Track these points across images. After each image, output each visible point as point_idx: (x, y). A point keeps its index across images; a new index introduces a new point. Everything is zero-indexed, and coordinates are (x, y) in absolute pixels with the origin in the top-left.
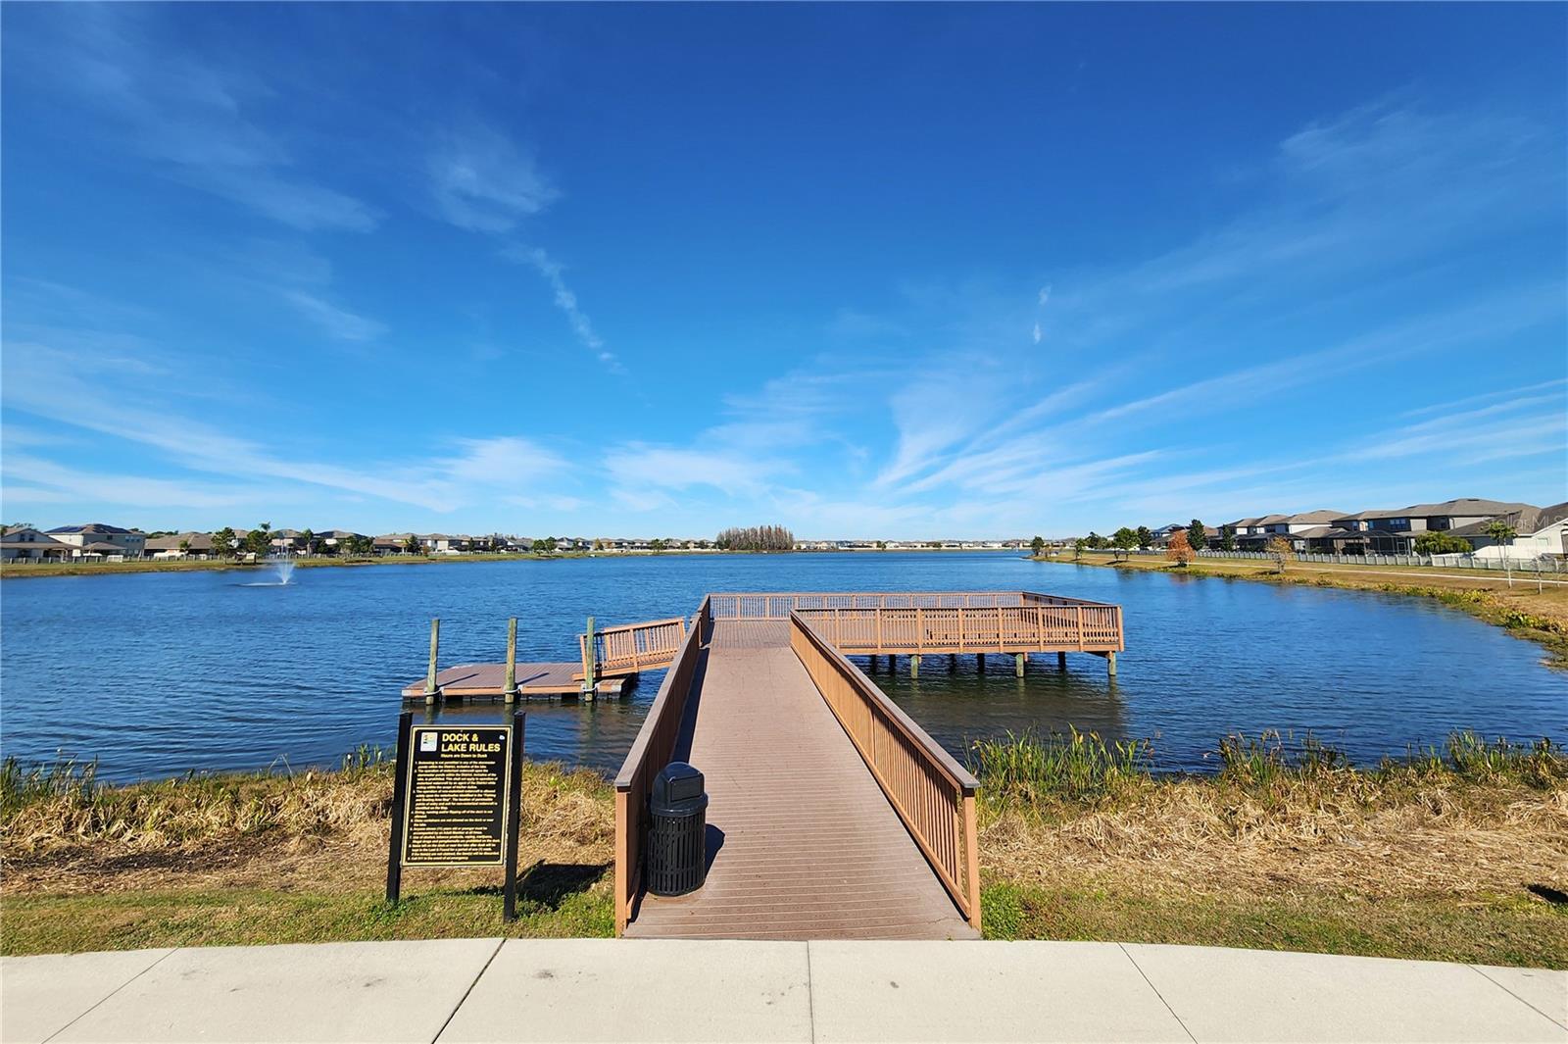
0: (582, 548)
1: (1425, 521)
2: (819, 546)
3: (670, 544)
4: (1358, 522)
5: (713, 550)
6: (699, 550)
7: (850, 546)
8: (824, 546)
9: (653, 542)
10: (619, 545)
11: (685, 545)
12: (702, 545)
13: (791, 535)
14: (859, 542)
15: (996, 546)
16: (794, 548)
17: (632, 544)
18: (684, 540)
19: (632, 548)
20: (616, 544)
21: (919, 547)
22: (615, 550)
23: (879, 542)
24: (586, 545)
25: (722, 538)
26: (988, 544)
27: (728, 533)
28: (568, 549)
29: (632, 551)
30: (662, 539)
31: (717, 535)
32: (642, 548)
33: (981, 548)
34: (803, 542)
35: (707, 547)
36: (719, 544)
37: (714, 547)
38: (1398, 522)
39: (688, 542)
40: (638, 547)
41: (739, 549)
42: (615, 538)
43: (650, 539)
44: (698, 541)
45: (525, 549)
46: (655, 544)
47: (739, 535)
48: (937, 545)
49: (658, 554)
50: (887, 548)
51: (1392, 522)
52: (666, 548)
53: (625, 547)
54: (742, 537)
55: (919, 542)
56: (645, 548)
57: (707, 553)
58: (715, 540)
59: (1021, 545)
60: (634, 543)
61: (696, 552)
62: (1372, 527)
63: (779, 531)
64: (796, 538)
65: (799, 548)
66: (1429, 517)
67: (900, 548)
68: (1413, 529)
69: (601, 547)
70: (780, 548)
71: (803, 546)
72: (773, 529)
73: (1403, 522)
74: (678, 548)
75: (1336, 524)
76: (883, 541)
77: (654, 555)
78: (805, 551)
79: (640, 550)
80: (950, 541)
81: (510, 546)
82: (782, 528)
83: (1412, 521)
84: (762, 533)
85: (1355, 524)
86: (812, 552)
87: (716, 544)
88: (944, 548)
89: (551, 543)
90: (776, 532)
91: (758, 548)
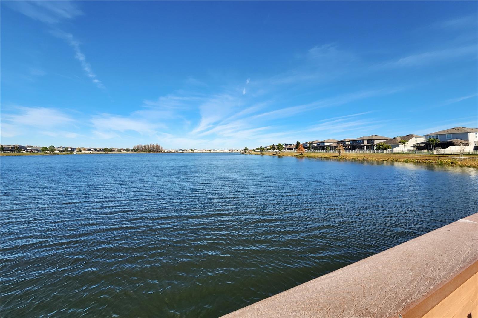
0: (70, 151)
1: (367, 141)
2: (171, 151)
3: (113, 150)
4: (346, 141)
5: (131, 152)
6: (126, 152)
7: (182, 151)
8: (173, 151)
9: (105, 149)
10: (90, 150)
11: (120, 150)
12: (127, 150)
13: (162, 147)
14: (185, 149)
15: (227, 151)
16: (163, 151)
17: (96, 150)
18: (119, 148)
19: (95, 151)
20: (88, 149)
21: (204, 151)
22: (87, 152)
23: (192, 150)
24: (72, 150)
25: (135, 148)
26: (225, 151)
27: (138, 146)
28: (63, 151)
29: (95, 152)
30: (109, 148)
31: (133, 147)
32: (100, 151)
33: (223, 152)
34: (166, 150)
35: (129, 151)
36: (134, 150)
37: (132, 151)
38: (360, 141)
39: (121, 149)
40: (98, 151)
41: (142, 152)
42: (88, 147)
43: (104, 148)
44: (125, 149)
45: (38, 151)
46: (106, 150)
47: (142, 147)
48: (210, 151)
49: (108, 153)
50: (195, 152)
51: (358, 141)
52: (111, 151)
53: (92, 151)
54: (143, 148)
55: (205, 150)
56: (101, 151)
57: (128, 153)
58: (132, 149)
59: (234, 151)
60: (97, 149)
61: (124, 153)
62: (351, 143)
63: (157, 146)
64: (164, 149)
65: (164, 152)
66: (368, 140)
67: (199, 152)
68: (364, 143)
69: (80, 151)
70: (157, 151)
71: (166, 151)
72: (155, 145)
73: (361, 141)
74: (117, 151)
75: (339, 142)
76: (193, 149)
77: (105, 154)
78: (166, 152)
79: (99, 152)
80: (214, 150)
81: (29, 150)
82: (159, 145)
83: (364, 141)
84: (151, 146)
85: (345, 142)
86: (169, 152)
87: (132, 150)
88: (212, 151)
89: (52, 149)
90: (156, 146)
91: (150, 151)
